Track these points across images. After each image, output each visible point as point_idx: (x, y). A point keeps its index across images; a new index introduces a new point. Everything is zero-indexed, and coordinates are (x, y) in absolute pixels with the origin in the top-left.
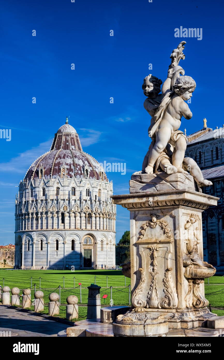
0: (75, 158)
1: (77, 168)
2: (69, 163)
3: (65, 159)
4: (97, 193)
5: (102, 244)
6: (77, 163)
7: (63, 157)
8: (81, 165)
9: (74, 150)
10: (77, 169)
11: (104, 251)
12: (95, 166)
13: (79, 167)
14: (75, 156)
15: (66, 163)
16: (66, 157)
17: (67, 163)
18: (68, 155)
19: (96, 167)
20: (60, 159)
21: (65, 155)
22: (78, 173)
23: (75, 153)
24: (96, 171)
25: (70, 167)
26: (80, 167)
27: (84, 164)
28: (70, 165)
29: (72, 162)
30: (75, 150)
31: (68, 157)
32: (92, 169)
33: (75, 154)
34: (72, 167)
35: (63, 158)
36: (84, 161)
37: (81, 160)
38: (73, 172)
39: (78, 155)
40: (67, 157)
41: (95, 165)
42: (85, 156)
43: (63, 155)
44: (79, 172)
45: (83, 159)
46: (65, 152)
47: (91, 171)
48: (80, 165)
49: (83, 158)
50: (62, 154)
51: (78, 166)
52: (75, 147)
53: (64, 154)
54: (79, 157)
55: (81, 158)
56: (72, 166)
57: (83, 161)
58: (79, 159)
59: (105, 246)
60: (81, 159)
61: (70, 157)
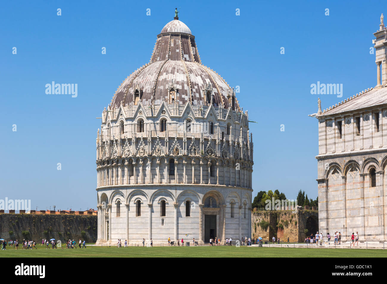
0: (191, 74)
1: (194, 88)
2: (180, 80)
3: (175, 75)
4: (225, 128)
5: (232, 208)
6: (194, 81)
7: (170, 71)
8: (200, 85)
9: (188, 61)
10: (194, 90)
11: (235, 217)
12: (221, 88)
13: (196, 87)
14: (190, 70)
15: (176, 80)
16: (176, 71)
17: (178, 80)
18: (179, 69)
19: (224, 89)
20: (166, 74)
21: (174, 68)
22: (195, 96)
23: (190, 65)
24: (224, 95)
25: (183, 87)
26: (198, 87)
27: (204, 82)
28: (183, 85)
29: (185, 80)
30: (190, 61)
31: (180, 71)
32: (217, 92)
33: (191, 68)
34: (186, 87)
35: (171, 73)
36: (204, 78)
37: (199, 77)
38: (187, 95)
39: (194, 68)
40: (178, 72)
41: (221, 86)
42: (205, 71)
43: (171, 69)
44: (197, 95)
45: (203, 76)
46: (174, 64)
47: (215, 94)
48: (198, 84)
49: (202, 73)
50: (169, 67)
51: (196, 85)
52: (190, 57)
53: (172, 66)
54: (197, 72)
55: (199, 73)
56: (186, 85)
57: (202, 79)
58: (196, 76)
59: (236, 210)
60: (199, 75)
61: (182, 72)
